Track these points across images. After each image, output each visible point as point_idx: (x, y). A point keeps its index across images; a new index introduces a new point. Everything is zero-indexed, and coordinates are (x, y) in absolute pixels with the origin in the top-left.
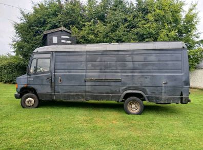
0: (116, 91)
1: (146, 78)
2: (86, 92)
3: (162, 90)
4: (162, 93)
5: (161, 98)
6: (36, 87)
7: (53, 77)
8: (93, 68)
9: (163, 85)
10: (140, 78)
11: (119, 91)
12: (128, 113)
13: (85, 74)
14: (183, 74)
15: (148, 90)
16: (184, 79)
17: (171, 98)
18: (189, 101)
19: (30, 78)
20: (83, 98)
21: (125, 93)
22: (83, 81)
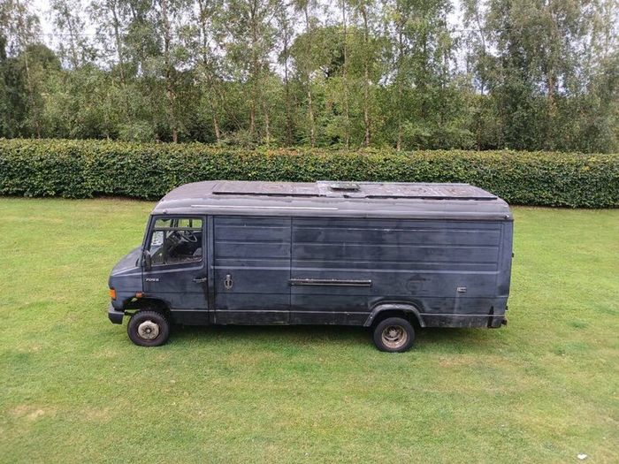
0: (358, 305)
1: (424, 280)
2: (290, 307)
3: (454, 302)
4: (453, 309)
5: (451, 319)
6: (167, 297)
7: (211, 276)
8: (309, 255)
9: (458, 295)
10: (411, 280)
11: (366, 305)
12: (382, 349)
13: (289, 269)
14: (498, 272)
15: (425, 304)
16: (499, 283)
17: (470, 318)
18: (504, 322)
19: (149, 276)
20: (283, 319)
21: (378, 309)
22: (285, 285)
